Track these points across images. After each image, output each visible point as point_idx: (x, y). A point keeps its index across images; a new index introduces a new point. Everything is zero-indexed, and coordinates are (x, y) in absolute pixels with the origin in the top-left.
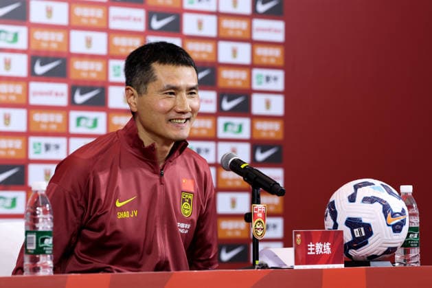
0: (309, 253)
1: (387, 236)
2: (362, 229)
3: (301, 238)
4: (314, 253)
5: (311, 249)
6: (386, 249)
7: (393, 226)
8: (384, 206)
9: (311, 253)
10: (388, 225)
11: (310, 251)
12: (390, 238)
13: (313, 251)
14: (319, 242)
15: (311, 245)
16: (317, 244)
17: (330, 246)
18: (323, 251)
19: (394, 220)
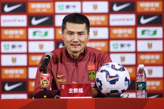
0: (69, 92)
1: (108, 86)
2: (99, 82)
3: (65, 86)
4: (73, 92)
5: (71, 91)
6: (110, 91)
7: (110, 81)
8: (107, 73)
9: (71, 92)
10: (108, 81)
11: (70, 92)
12: (110, 86)
13: (72, 92)
14: (76, 88)
15: (71, 89)
16: (74, 89)
17: (83, 90)
18: (78, 91)
19: (110, 79)
